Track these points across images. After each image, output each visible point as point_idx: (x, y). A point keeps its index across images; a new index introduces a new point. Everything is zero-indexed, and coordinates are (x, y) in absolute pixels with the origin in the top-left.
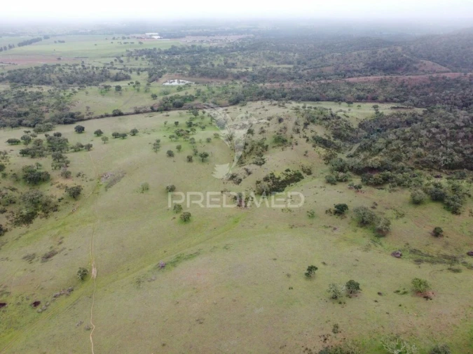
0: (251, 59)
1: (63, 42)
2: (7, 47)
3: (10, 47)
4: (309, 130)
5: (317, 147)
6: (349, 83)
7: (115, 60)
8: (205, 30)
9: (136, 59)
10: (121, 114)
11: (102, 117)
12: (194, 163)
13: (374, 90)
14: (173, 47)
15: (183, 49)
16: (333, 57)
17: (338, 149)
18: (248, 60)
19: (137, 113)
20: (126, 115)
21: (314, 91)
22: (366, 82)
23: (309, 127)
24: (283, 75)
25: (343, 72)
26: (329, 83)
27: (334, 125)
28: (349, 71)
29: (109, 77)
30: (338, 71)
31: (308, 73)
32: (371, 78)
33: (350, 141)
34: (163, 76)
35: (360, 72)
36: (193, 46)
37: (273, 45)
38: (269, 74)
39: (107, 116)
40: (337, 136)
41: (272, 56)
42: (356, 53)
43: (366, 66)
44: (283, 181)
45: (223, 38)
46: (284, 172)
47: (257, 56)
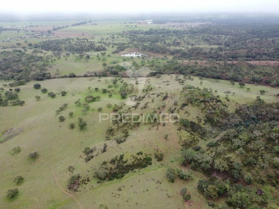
0: (192, 40)
1: (96, 24)
2: (65, 26)
3: (67, 27)
4: (184, 111)
5: (182, 130)
6: (250, 66)
7: (111, 37)
8: (183, 19)
9: (123, 37)
10: (74, 76)
11: (62, 77)
12: (74, 130)
13: (271, 74)
14: (151, 29)
15: (157, 31)
16: (252, 42)
17: (203, 135)
18: (190, 40)
19: (86, 76)
20: (77, 77)
21: (219, 70)
22: (266, 66)
23: (186, 108)
24: (205, 54)
25: (254, 54)
26: (234, 64)
27: (210, 108)
28: (259, 54)
29: (93, 48)
30: (250, 54)
31: (225, 53)
32: (272, 63)
33: (220, 127)
34: (126, 49)
35: (268, 56)
36: (163, 29)
37: (216, 30)
38: (195, 52)
39: (66, 77)
40: (209, 120)
41: (208, 38)
42: (271, 39)
43: (276, 51)
44: (128, 166)
45: (189, 24)
46: (135, 155)
47: (197, 38)
